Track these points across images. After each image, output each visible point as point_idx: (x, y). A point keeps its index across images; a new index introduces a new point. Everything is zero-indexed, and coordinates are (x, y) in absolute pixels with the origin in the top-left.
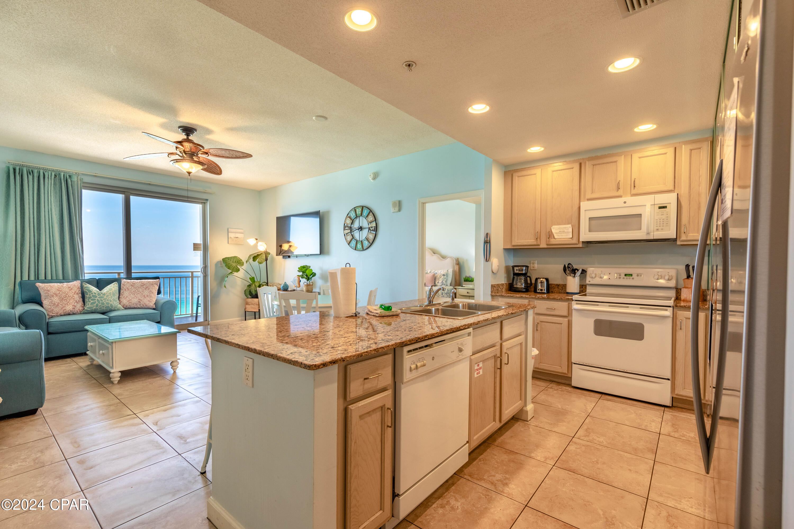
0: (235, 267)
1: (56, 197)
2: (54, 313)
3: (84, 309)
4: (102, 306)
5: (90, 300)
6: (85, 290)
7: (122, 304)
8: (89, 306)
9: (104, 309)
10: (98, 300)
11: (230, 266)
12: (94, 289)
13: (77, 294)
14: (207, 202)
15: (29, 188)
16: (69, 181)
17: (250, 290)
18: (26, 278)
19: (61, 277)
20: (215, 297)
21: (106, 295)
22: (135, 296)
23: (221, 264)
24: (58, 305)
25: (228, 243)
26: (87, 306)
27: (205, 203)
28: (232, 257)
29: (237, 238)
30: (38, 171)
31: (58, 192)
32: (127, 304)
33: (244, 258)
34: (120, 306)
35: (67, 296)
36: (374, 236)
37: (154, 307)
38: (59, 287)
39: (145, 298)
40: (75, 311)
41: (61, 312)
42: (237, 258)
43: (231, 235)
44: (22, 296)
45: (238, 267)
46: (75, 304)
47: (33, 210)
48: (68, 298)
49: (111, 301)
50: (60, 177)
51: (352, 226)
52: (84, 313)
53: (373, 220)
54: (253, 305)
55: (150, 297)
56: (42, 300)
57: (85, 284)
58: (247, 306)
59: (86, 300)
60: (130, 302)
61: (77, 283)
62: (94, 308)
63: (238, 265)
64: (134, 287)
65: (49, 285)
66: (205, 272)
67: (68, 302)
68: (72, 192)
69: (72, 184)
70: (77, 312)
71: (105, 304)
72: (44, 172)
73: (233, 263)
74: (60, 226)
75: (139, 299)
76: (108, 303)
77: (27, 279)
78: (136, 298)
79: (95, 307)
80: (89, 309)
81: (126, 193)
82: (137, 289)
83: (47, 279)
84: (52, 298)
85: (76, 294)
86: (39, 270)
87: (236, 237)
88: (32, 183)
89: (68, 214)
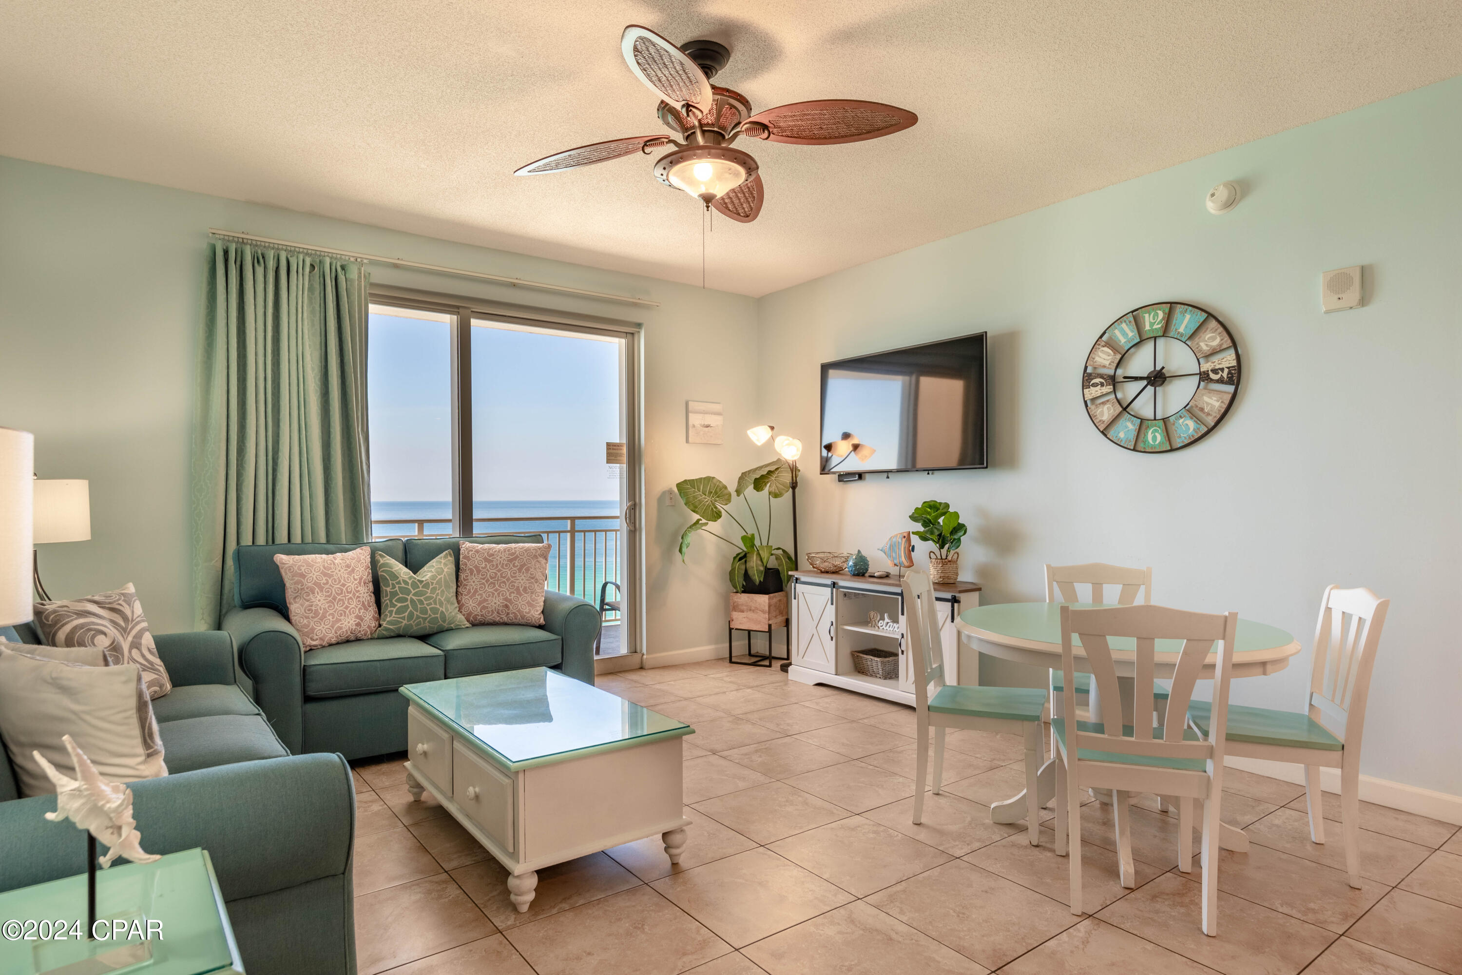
0: (709, 506)
1: (313, 325)
2: (315, 637)
3: (380, 626)
4: (422, 618)
5: (393, 601)
6: (381, 572)
7: (464, 612)
8: (392, 619)
9: (426, 627)
10: (412, 601)
11: (697, 504)
12: (403, 571)
13: (365, 584)
14: (639, 332)
15: (257, 300)
16: (342, 277)
17: (746, 571)
18: (247, 540)
19: (323, 538)
20: (657, 587)
21: (431, 587)
22: (496, 590)
23: (671, 499)
24: (324, 616)
25: (687, 441)
26: (388, 619)
27: (633, 334)
28: (701, 479)
29: (708, 426)
30: (276, 255)
31: (317, 308)
32: (476, 613)
33: (729, 480)
34: (461, 617)
35: (344, 589)
36: (1227, 402)
37: (542, 621)
38: (326, 565)
39: (521, 595)
40: (360, 631)
41: (331, 635)
42: (714, 481)
43: (696, 420)
44: (242, 589)
45: (716, 508)
46: (362, 611)
47: (263, 358)
48: (345, 596)
49: (441, 604)
50: (322, 270)
51: (1120, 372)
52: (381, 636)
53: (1225, 346)
54: (753, 611)
55: (532, 593)
56: (287, 601)
57: (380, 555)
58: (735, 615)
59: (385, 600)
60: (484, 608)
61: (360, 556)
62: (403, 624)
63: (716, 501)
64: (493, 565)
65: (305, 561)
66: (632, 521)
67: (347, 608)
68: (347, 310)
69: (348, 287)
70: (365, 635)
71: (429, 612)
72: (289, 256)
73: (704, 496)
74: (321, 401)
75: (506, 599)
76: (434, 610)
77: (251, 544)
78: (499, 594)
79: (405, 622)
80: (391, 627)
81: (461, 310)
82: (499, 571)
83: (293, 541)
84: (311, 595)
85: (362, 584)
86: (277, 517)
87: (706, 424)
88: (263, 285)
89: (339, 366)
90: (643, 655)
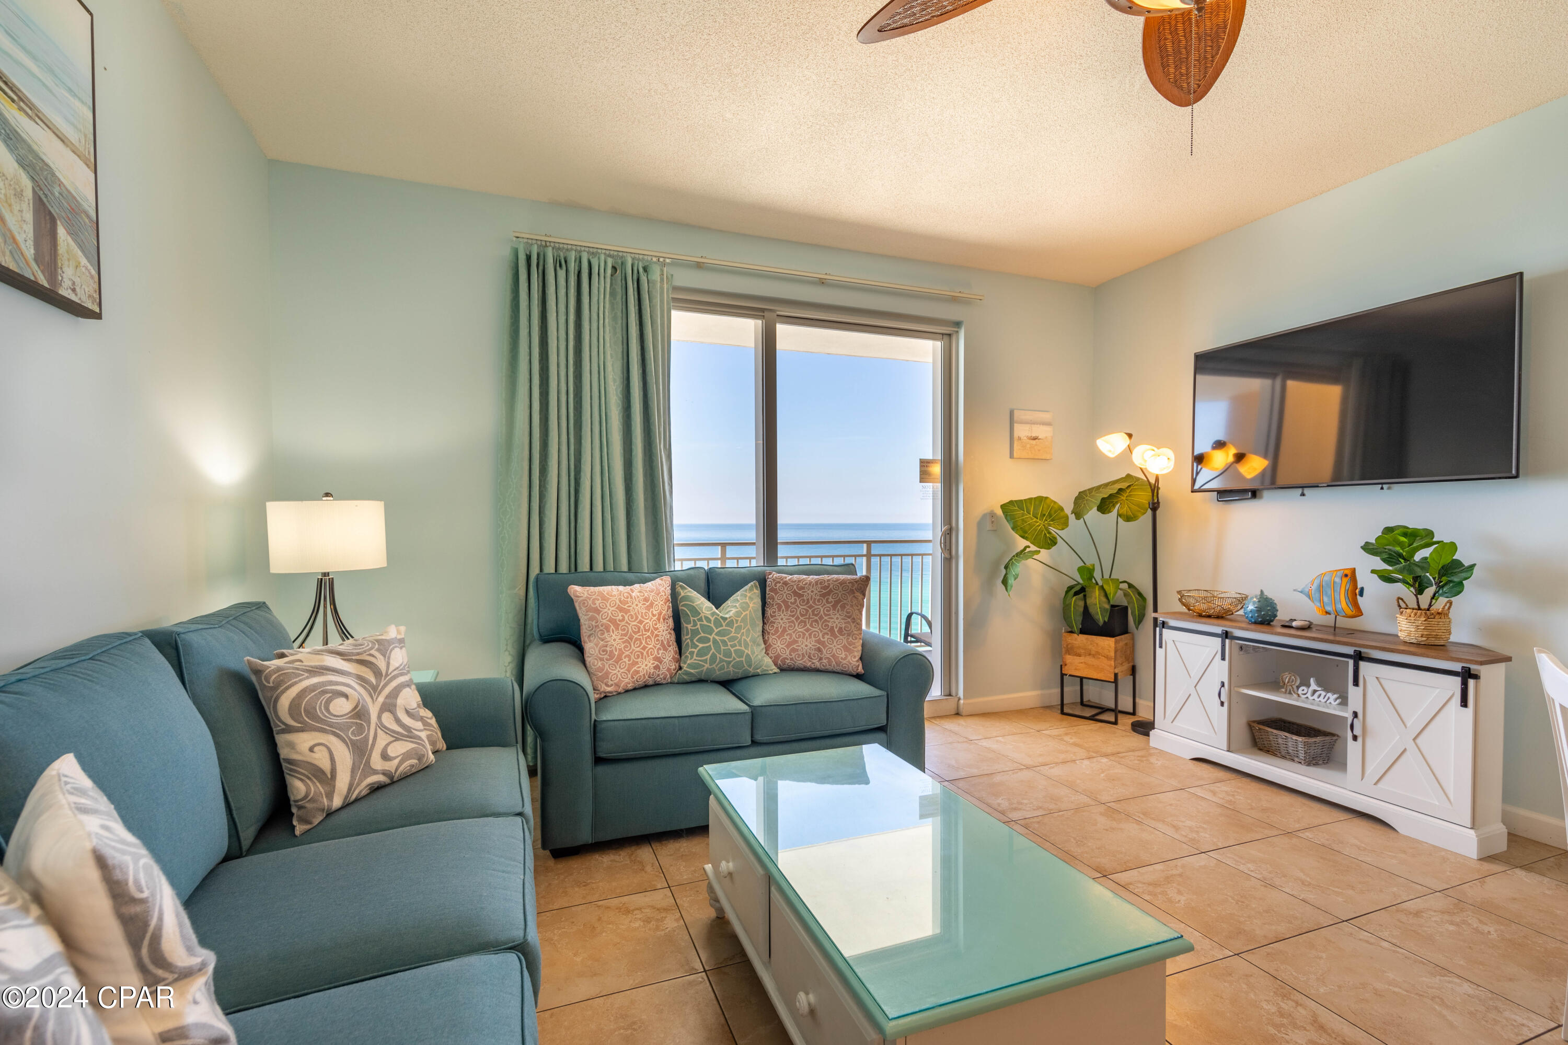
0: (1041, 531)
1: (615, 333)
2: (610, 683)
3: (680, 668)
4: (726, 661)
5: (695, 641)
6: (683, 606)
7: (771, 655)
8: (694, 662)
9: (730, 671)
10: (715, 641)
11: (1027, 528)
12: (703, 604)
13: (664, 620)
14: (957, 332)
15: (559, 306)
16: (644, 278)
17: (1086, 608)
18: (550, 568)
19: (624, 567)
20: (975, 624)
21: (735, 625)
22: (807, 630)
23: (993, 522)
24: (619, 658)
25: (1011, 456)
26: (688, 662)
27: (950, 335)
28: (1031, 499)
29: (1035, 439)
30: (578, 256)
31: (619, 314)
32: (784, 656)
33: (1065, 500)
34: (768, 664)
35: (642, 626)
37: (860, 670)
38: (623, 598)
39: (836, 637)
40: (659, 675)
41: (627, 680)
42: (1048, 501)
43: (1021, 431)
44: (540, 621)
45: (1050, 533)
46: (661, 652)
47: (565, 370)
48: (643, 635)
49: (746, 646)
50: (623, 272)
52: (681, 681)
54: (1094, 656)
55: (849, 635)
56: (582, 639)
57: (682, 587)
58: (1069, 659)
59: (685, 638)
60: (794, 650)
61: (660, 586)
62: (705, 668)
63: (1050, 525)
64: (804, 601)
65: (600, 593)
66: (948, 547)
67: (644, 648)
68: (649, 315)
69: (650, 290)
70: (665, 679)
71: (733, 655)
72: (590, 258)
73: (1035, 519)
74: (623, 416)
75: (819, 641)
76: (739, 653)
77: (553, 571)
78: (810, 635)
79: (707, 666)
80: (692, 671)
81: (766, 314)
82: (811, 607)
83: (595, 569)
84: (606, 634)
85: (661, 620)
86: (579, 542)
87: (1034, 435)
88: (565, 290)
89: (640, 377)
90: (959, 699)
